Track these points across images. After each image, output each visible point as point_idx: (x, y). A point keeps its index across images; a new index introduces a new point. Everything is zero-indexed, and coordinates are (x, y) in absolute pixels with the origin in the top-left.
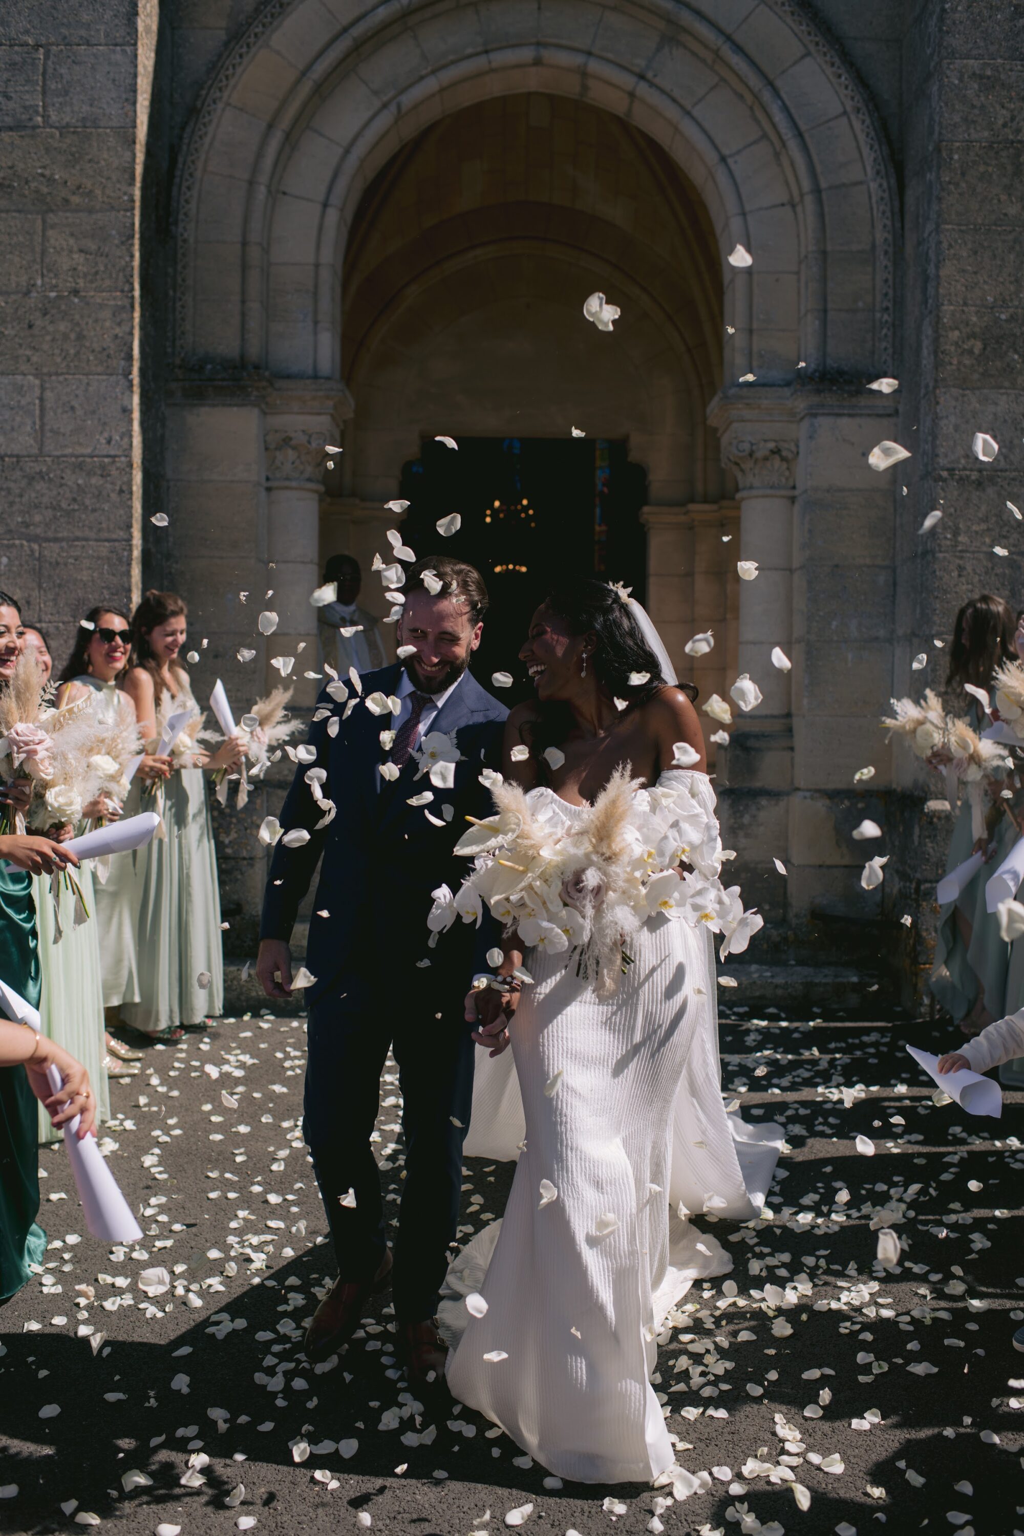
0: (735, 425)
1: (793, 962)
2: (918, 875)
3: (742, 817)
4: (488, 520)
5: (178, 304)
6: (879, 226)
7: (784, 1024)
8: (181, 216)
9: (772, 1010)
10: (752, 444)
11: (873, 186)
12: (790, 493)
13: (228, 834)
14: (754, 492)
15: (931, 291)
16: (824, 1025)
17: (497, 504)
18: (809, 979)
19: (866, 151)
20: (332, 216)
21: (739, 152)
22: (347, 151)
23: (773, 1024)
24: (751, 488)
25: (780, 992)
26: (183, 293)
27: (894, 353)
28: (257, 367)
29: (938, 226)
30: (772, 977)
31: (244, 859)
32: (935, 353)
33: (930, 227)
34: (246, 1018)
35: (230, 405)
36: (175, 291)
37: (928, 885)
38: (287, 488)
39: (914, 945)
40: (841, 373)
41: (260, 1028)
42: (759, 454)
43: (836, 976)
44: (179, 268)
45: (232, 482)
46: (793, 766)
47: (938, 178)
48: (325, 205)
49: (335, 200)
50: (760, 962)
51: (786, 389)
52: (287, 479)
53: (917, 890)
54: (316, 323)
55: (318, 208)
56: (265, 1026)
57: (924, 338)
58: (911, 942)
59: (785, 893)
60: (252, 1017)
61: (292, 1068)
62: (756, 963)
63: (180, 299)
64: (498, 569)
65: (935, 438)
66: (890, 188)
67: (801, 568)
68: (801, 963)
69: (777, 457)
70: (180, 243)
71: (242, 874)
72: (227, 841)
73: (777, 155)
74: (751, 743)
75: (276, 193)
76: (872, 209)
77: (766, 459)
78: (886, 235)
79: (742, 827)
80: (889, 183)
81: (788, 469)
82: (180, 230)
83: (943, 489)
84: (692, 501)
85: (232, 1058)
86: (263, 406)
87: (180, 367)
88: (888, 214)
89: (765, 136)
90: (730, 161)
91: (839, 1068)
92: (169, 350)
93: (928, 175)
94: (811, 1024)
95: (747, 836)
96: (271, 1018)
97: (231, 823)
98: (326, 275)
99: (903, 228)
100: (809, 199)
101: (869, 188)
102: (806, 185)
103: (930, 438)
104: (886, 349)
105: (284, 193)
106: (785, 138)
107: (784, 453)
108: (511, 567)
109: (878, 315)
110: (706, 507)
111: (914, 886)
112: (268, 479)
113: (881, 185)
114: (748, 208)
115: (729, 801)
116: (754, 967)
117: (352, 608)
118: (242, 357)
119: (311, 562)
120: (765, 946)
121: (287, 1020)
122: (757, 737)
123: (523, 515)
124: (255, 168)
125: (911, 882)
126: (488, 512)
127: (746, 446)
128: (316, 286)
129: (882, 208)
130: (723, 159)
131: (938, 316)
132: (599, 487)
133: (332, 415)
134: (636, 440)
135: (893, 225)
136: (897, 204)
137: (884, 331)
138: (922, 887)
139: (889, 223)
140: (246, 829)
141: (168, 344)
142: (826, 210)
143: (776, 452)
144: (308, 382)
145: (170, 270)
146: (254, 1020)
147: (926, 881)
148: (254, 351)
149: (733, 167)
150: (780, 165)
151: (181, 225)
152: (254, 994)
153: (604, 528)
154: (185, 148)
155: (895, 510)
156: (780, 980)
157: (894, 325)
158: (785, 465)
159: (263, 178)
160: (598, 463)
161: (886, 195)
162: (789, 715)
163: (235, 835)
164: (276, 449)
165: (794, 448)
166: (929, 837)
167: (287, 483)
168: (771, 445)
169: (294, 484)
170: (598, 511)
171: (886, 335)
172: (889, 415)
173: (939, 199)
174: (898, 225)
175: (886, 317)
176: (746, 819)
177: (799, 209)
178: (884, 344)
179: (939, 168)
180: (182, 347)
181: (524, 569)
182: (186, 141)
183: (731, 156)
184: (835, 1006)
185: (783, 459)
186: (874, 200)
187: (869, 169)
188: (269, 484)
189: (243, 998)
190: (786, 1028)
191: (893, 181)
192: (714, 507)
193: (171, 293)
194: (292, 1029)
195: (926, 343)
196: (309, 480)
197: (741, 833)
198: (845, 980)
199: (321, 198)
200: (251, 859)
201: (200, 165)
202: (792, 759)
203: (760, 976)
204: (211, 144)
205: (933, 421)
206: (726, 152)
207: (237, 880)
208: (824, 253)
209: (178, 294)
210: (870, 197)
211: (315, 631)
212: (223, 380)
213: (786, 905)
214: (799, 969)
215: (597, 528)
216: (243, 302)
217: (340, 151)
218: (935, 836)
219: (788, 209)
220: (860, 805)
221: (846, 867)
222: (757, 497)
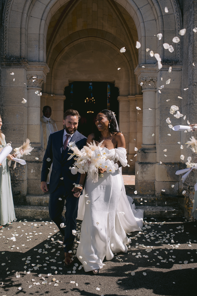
0: (142, 73)
1: (157, 205)
2: (189, 185)
3: (144, 169)
4: (85, 102)
5: (4, 43)
6: (177, 25)
7: (156, 223)
8: (5, 21)
9: (152, 218)
10: (146, 78)
11: (175, 15)
12: (155, 90)
13: (17, 174)
14: (146, 90)
15: (191, 38)
16: (166, 223)
17: (87, 98)
18: (162, 210)
19: (174, 6)
20: (43, 22)
21: (142, 7)
22: (47, 6)
23: (153, 223)
24: (146, 89)
25: (154, 214)
26: (5, 40)
27: (181, 55)
28: (24, 58)
29: (193, 22)
30: (152, 209)
31: (21, 180)
32: (193, 54)
33: (191, 23)
34: (20, 222)
35: (17, 68)
36: (3, 40)
37: (192, 187)
38: (32, 89)
39: (188, 202)
40: (168, 60)
41: (23, 225)
42: (148, 81)
43: (168, 209)
44: (5, 34)
45: (18, 87)
46: (156, 157)
47: (193, 10)
48: (41, 20)
49: (44, 18)
50: (149, 205)
51: (154, 64)
52: (32, 86)
53: (189, 188)
54: (39, 48)
55: (40, 20)
56: (24, 224)
57: (189, 50)
58: (187, 201)
59: (154, 188)
60: (21, 221)
61: (29, 239)
62: (148, 206)
63: (5, 42)
64: (88, 112)
65: (193, 75)
66: (180, 15)
67: (158, 108)
68: (159, 205)
69: (152, 81)
70: (5, 28)
71: (20, 184)
72: (17, 176)
73: (152, 8)
74: (146, 151)
75: (29, 16)
76: (175, 20)
77: (149, 82)
78: (179, 26)
79: (144, 171)
80: (179, 14)
81: (155, 84)
82: (5, 24)
83: (195, 88)
84: (129, 95)
85: (14, 235)
86: (26, 68)
87: (5, 58)
88: (179, 21)
89: (149, 3)
90: (140, 9)
91: (172, 238)
92: (2, 54)
93: (190, 10)
94: (163, 223)
95: (145, 174)
96: (26, 222)
97: (18, 171)
98: (41, 36)
99: (183, 25)
100: (160, 18)
101: (174, 15)
102: (159, 14)
103: (192, 75)
104: (179, 54)
105: (31, 16)
106: (154, 3)
107: (154, 80)
108: (90, 112)
109: (177, 46)
110: (132, 96)
111: (188, 187)
112: (27, 87)
113: (177, 14)
114: (144, 21)
115: (141, 165)
116: (147, 207)
117: (50, 118)
118: (20, 56)
119: (38, 107)
120: (150, 201)
121: (30, 222)
122: (148, 149)
123: (93, 101)
124: (24, 10)
125: (187, 186)
126: (85, 100)
127: (145, 78)
128: (39, 39)
129: (178, 20)
130: (139, 9)
131: (194, 44)
132: (108, 96)
133: (43, 71)
134: (116, 82)
135: (181, 24)
136: (181, 19)
137: (178, 50)
138: (190, 188)
139: (179, 23)
140: (21, 173)
141: (2, 52)
142: (164, 20)
143: (152, 80)
144: (37, 62)
145: (2, 34)
146: (22, 222)
147: (191, 186)
148: (23, 55)
149: (141, 10)
150: (152, 10)
151: (5, 23)
152: (22, 215)
153: (109, 104)
154: (6, 4)
155: (181, 94)
156: (154, 211)
157: (181, 48)
158: (154, 83)
159: (26, 12)
160: (108, 91)
161: (179, 17)
162: (155, 144)
163: (19, 175)
164: (29, 79)
165: (156, 79)
166: (192, 175)
167: (32, 88)
168: (151, 78)
169: (34, 88)
170: (108, 101)
171: (179, 51)
172: (180, 71)
173: (194, 15)
174: (182, 24)
175: (179, 46)
176: (145, 170)
177: (157, 21)
178: (178, 53)
179: (194, 7)
180: (5, 53)
181: (93, 112)
182: (6, 2)
183: (140, 8)
184: (168, 217)
185: (154, 82)
186: (176, 18)
187: (174, 10)
188: (28, 88)
189: (20, 216)
190: (157, 224)
191: (180, 13)
192: (134, 96)
193: (2, 40)
194: (31, 225)
195: (190, 52)
196: (38, 87)
197: (144, 173)
198: (170, 211)
199: (41, 18)
200: (23, 180)
201: (10, 9)
202: (156, 155)
203: (149, 209)
204: (13, 3)
205: (192, 70)
206: (139, 7)
207: (19, 186)
208: (164, 31)
209: (4, 40)
210: (175, 17)
211: (40, 124)
212: (15, 61)
213: (155, 191)
214: (158, 207)
215: (108, 104)
216: (21, 42)
217: (45, 6)
218: (194, 175)
219: (154, 21)
220: (173, 166)
221: (169, 181)
222: (147, 91)
